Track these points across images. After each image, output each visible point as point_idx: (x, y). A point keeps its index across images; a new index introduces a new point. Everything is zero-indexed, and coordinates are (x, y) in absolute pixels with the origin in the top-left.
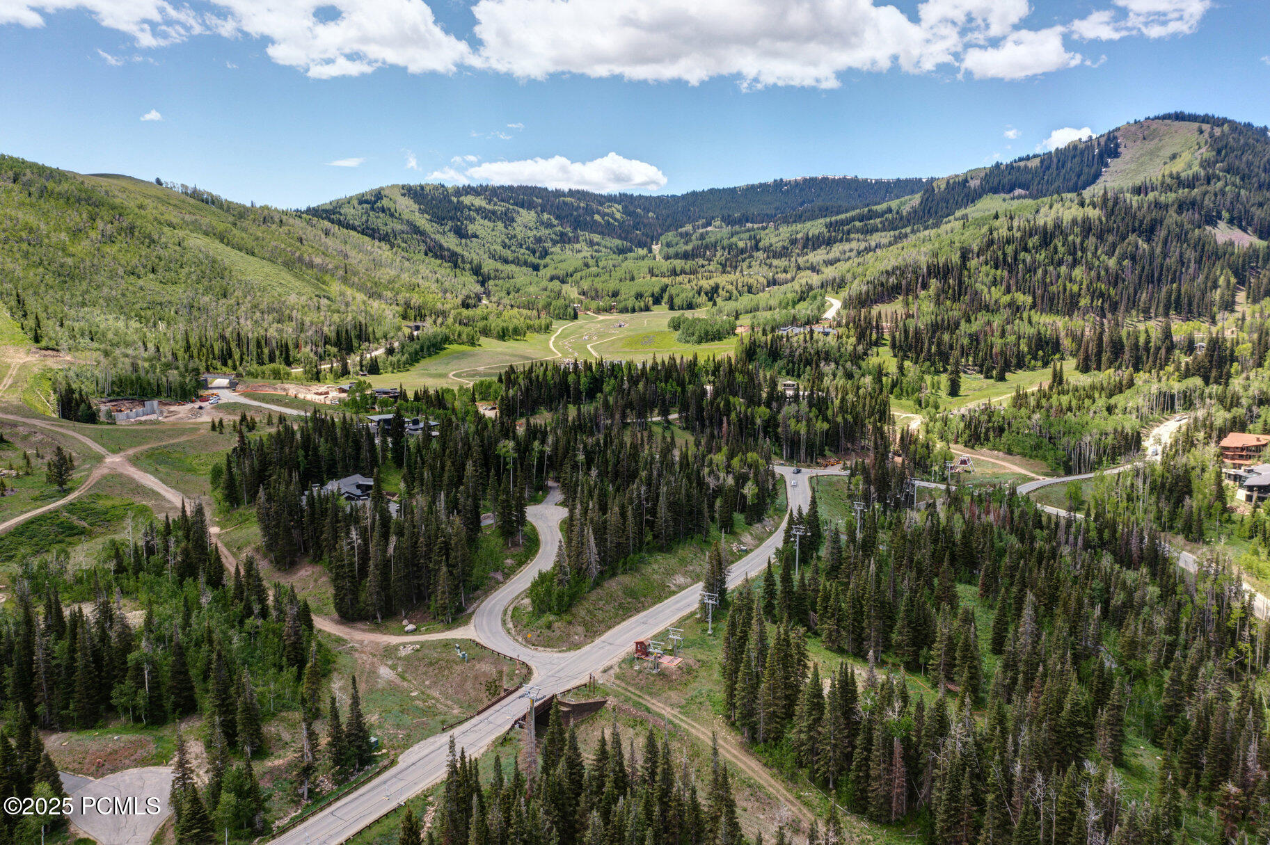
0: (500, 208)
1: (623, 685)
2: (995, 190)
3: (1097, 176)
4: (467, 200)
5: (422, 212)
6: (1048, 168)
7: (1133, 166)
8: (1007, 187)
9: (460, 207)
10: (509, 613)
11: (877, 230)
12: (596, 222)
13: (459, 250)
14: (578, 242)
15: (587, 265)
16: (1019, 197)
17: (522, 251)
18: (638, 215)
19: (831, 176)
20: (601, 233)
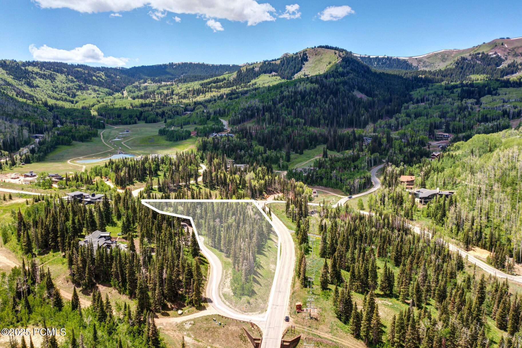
0: (47, 73)
1: (301, 326)
2: (265, 72)
3: (301, 68)
4: (30, 68)
5: (9, 74)
6: (283, 64)
7: (313, 65)
8: (269, 71)
9: (27, 72)
10: (222, 296)
11: (222, 88)
12: (94, 80)
13: (32, 93)
14: (88, 90)
15: (99, 101)
16: (275, 76)
17: (63, 94)
18: (112, 77)
19: (193, 63)
20: (98, 86)
